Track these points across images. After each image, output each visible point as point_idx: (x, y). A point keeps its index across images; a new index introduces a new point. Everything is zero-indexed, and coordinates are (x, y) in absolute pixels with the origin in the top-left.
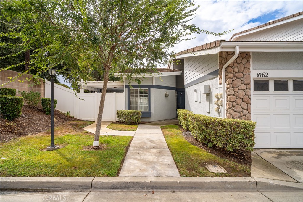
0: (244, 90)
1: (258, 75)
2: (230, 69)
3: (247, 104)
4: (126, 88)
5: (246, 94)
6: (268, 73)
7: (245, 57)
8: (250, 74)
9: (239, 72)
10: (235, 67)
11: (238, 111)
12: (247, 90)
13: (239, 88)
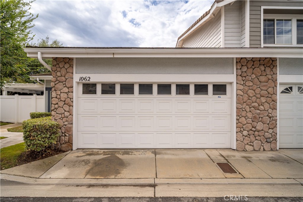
0: (66, 93)
1: (81, 78)
3: (70, 106)
4: (46, 90)
5: (69, 97)
6: (90, 77)
7: (68, 62)
8: (73, 78)
9: (61, 76)
10: (58, 71)
11: (59, 113)
12: (69, 93)
13: (62, 91)
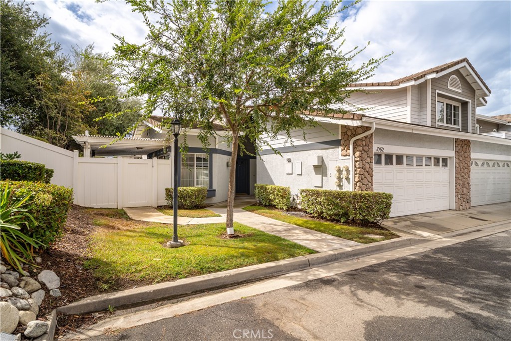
0: (369, 163)
1: (377, 149)
2: (359, 143)
3: (371, 177)
5: (370, 167)
6: (383, 148)
8: (373, 148)
9: (366, 145)
11: (365, 184)
13: (366, 161)
